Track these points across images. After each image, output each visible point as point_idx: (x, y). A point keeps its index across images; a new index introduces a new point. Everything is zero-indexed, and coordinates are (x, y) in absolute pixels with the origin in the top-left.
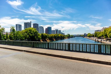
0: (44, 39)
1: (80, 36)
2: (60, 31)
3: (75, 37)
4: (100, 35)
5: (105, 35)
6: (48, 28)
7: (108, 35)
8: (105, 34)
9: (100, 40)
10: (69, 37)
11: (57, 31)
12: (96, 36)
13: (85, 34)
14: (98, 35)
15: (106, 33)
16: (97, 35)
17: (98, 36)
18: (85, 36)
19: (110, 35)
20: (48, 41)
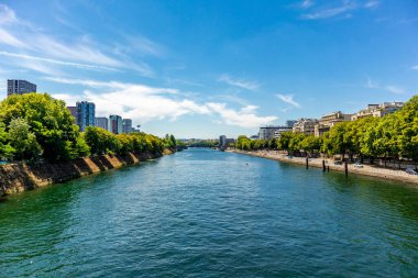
2: (128, 122)
16: (288, 143)
20: (116, 163)
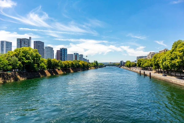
0: (53, 68)
1: (114, 65)
2: (82, 55)
3: (105, 66)
4: (146, 64)
5: (155, 65)
6: (61, 49)
7: (161, 65)
8: (156, 63)
9: (147, 72)
10: (97, 66)
11: (76, 55)
12: (139, 66)
13: (121, 62)
14: (143, 64)
15: (156, 60)
16: (141, 64)
17: (144, 66)
18: (122, 64)
19: (164, 64)
20: (60, 72)
